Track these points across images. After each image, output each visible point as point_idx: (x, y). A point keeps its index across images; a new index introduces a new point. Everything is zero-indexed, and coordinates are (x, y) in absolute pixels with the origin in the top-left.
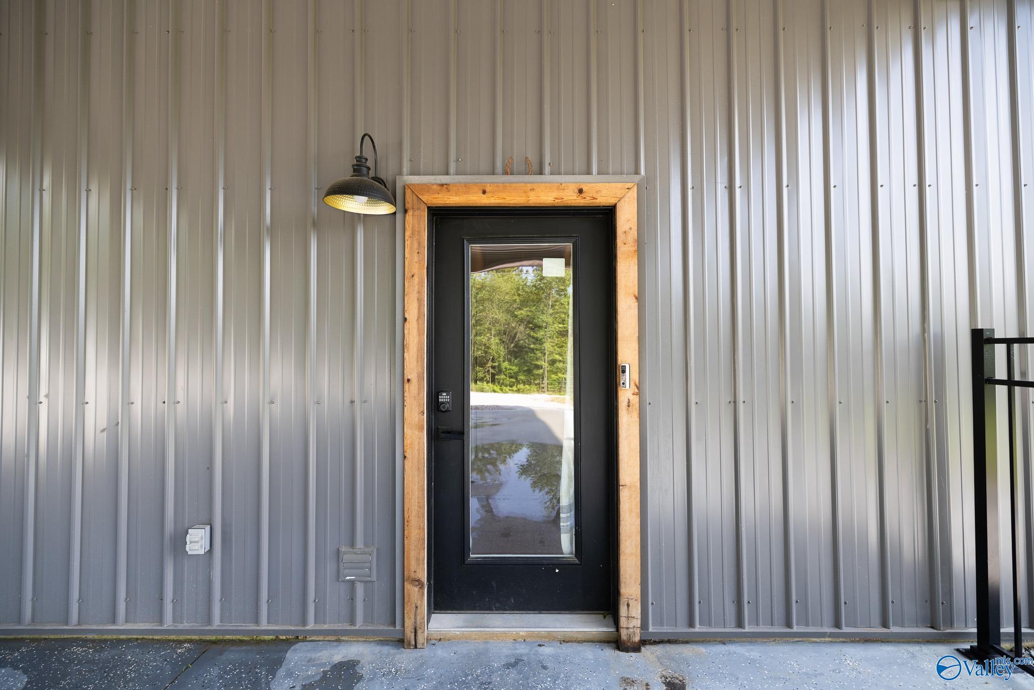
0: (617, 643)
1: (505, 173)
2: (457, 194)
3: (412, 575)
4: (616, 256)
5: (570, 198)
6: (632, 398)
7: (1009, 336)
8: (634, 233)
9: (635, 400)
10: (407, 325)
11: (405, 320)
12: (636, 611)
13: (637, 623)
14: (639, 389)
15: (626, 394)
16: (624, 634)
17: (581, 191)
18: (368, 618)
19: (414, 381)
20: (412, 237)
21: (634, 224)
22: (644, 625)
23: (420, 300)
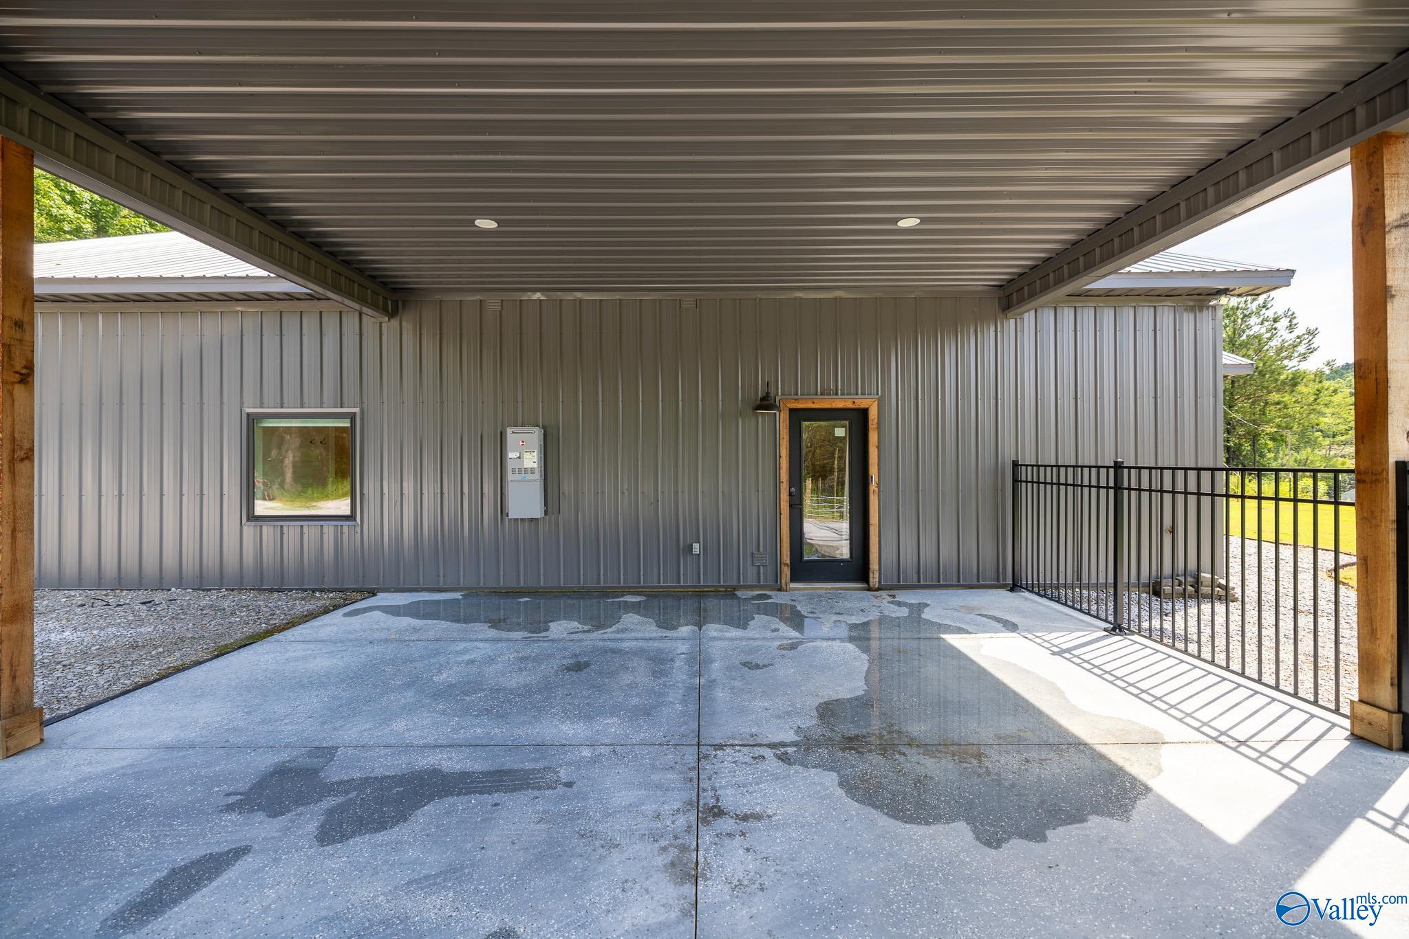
0: (869, 589)
1: (822, 394)
2: (802, 404)
3: (785, 562)
4: (868, 430)
5: (849, 405)
6: (875, 489)
7: (1032, 464)
8: (876, 420)
9: (876, 489)
10: (781, 459)
11: (780, 457)
12: (877, 575)
13: (877, 580)
14: (878, 484)
15: (873, 487)
16: (871, 585)
17: (854, 402)
18: (766, 580)
19: (785, 482)
20: (783, 422)
21: (876, 417)
22: (880, 581)
23: (786, 448)
